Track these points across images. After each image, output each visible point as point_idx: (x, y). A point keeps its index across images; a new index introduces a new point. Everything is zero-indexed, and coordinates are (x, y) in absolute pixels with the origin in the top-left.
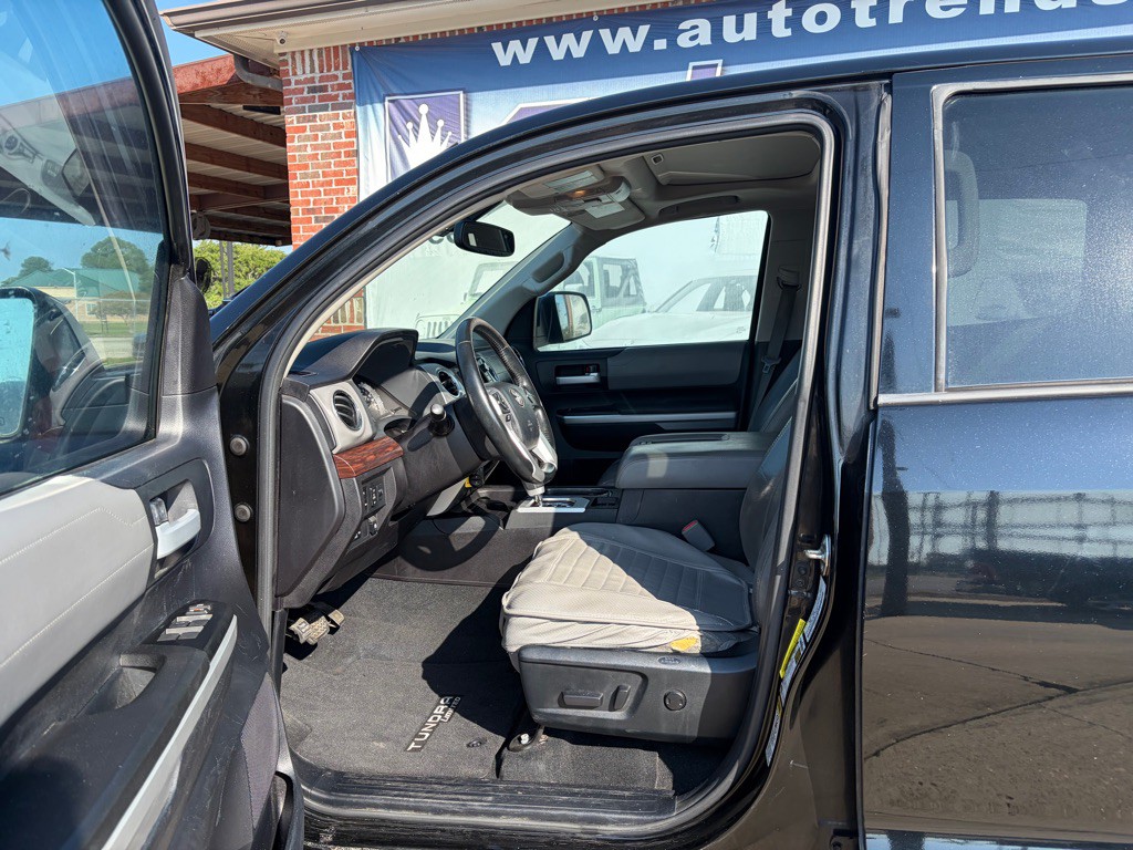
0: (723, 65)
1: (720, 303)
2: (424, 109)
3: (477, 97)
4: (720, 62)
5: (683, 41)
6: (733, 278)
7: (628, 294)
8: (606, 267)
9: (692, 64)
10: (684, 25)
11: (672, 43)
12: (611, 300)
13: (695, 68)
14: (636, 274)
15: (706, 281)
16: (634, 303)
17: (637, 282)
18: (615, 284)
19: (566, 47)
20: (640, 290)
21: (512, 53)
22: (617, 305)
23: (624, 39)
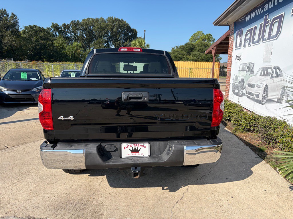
0: (268, 14)
2: (239, 33)
3: (244, 29)
9: (265, 15)
10: (265, 6)
11: (263, 11)
12: (251, 72)
15: (261, 68)
17: (254, 68)
18: (252, 69)
19: (253, 15)
20: (254, 70)
21: (248, 18)
22: (251, 74)
23: (259, 12)
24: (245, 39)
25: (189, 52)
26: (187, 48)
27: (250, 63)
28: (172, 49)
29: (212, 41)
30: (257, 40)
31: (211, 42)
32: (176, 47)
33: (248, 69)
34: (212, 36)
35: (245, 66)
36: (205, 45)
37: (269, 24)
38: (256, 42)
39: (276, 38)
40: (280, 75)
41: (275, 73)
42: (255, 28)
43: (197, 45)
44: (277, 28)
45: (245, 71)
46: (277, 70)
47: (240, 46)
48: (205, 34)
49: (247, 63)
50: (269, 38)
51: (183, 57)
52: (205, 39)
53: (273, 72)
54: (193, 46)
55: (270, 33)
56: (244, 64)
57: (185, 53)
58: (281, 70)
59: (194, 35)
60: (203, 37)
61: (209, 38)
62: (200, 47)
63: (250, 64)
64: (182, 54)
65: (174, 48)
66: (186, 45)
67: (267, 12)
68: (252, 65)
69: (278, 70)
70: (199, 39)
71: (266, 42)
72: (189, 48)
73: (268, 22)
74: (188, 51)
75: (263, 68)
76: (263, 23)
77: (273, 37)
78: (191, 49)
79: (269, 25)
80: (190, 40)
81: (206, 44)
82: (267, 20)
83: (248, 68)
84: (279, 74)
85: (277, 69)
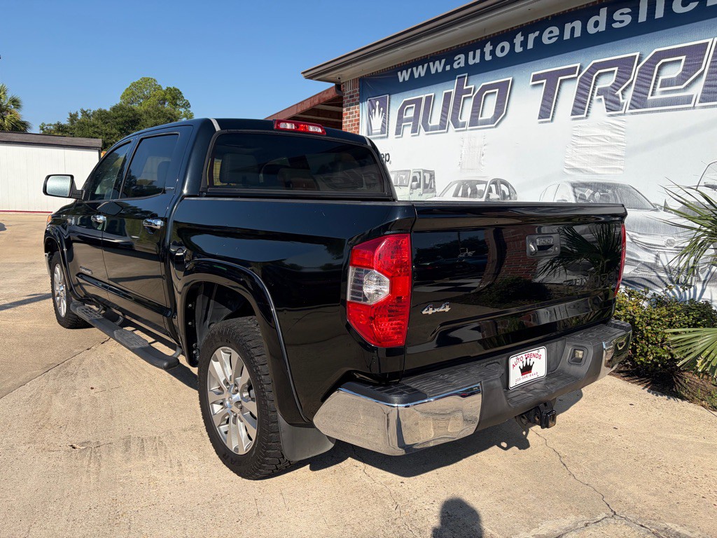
0: (468, 76)
1: (460, 194)
2: (378, 103)
3: (393, 96)
4: (466, 74)
5: (456, 66)
6: (465, 181)
7: (431, 188)
8: (425, 174)
9: (458, 76)
10: (456, 58)
11: (452, 67)
12: (426, 190)
13: (459, 78)
14: (434, 178)
15: (456, 182)
16: (433, 192)
17: (434, 182)
18: (427, 182)
19: (420, 71)
20: (434, 186)
21: (404, 76)
22: (427, 192)
23: (437, 67)
24: (400, 119)
25: (125, 130)
26: (120, 120)
27: (421, 171)
28: (71, 116)
29: (183, 107)
30: (438, 123)
31: (180, 110)
32: (84, 112)
33: (415, 183)
34: (180, 93)
35: (404, 177)
36: (169, 116)
37: (471, 95)
38: (434, 128)
39: (494, 125)
40: (509, 196)
41: (497, 193)
42: (429, 98)
43: (147, 112)
44: (496, 106)
45: (407, 186)
46: (500, 187)
47: (383, 132)
48: (164, 88)
49: (410, 171)
50: (474, 122)
51: (109, 141)
52: (164, 100)
53: (490, 190)
54: (135, 115)
55: (476, 114)
56: (402, 171)
57: (114, 131)
58: (511, 186)
59: (134, 85)
60: (159, 94)
61: (174, 98)
62: (155, 118)
63: (420, 173)
64: (107, 134)
65: (76, 115)
66: (114, 109)
67: (461, 70)
68: (428, 176)
69: (503, 187)
70: (147, 98)
71: (466, 130)
72: (125, 118)
73: (469, 91)
74: (121, 127)
75: (463, 181)
76: (453, 91)
77: (486, 122)
78: (131, 122)
79: (471, 97)
80: (123, 97)
81: (170, 114)
82: (465, 88)
83: (416, 181)
84: (507, 193)
85: (502, 185)
